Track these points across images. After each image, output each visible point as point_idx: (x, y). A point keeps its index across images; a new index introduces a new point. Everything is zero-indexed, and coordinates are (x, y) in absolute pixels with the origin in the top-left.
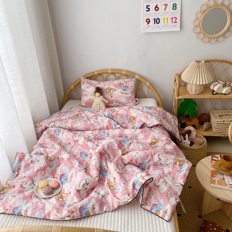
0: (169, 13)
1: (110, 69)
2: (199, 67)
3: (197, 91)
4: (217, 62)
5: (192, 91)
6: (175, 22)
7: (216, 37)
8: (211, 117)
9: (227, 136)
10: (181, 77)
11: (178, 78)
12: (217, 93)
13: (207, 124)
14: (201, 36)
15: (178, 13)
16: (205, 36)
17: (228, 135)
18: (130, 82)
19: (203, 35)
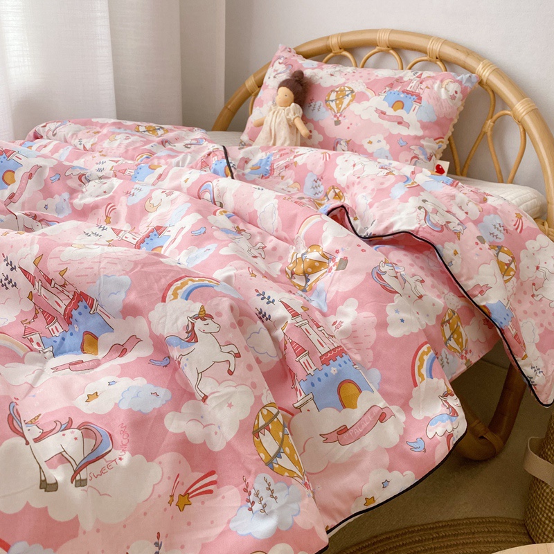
18: (442, 81)
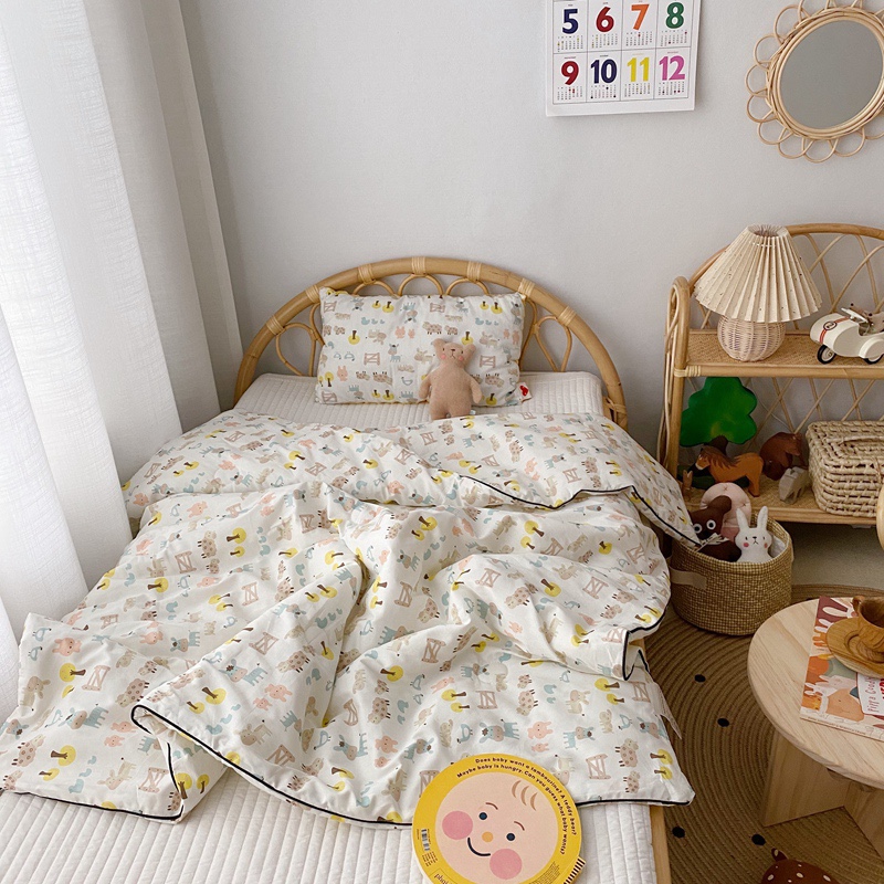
0: (654, 40)
1: (421, 257)
2: (767, 252)
3: (758, 348)
4: (839, 236)
5: (738, 349)
6: (677, 76)
7: (835, 135)
8: (812, 449)
9: (872, 522)
10: (696, 291)
11: (683, 296)
12: (835, 358)
13: (795, 476)
14: (779, 130)
15: (688, 41)
16: (794, 132)
17: (874, 518)
19: (785, 126)
